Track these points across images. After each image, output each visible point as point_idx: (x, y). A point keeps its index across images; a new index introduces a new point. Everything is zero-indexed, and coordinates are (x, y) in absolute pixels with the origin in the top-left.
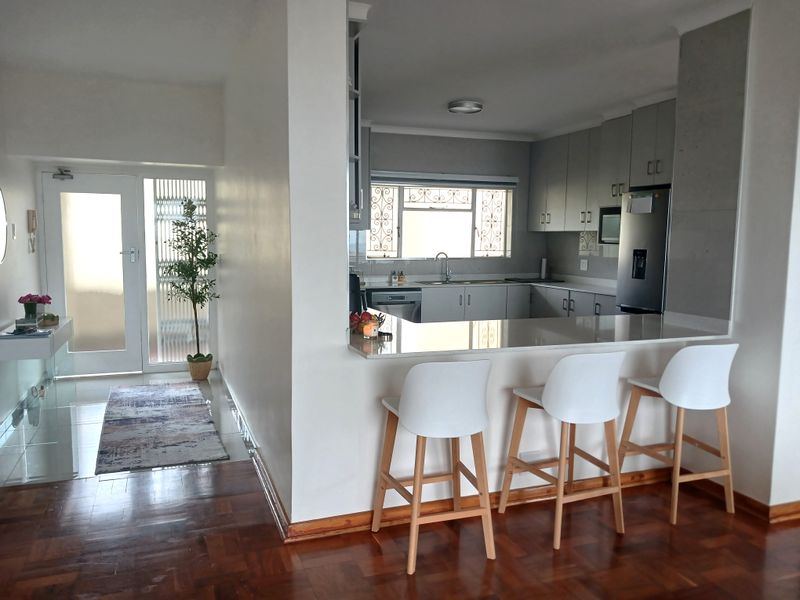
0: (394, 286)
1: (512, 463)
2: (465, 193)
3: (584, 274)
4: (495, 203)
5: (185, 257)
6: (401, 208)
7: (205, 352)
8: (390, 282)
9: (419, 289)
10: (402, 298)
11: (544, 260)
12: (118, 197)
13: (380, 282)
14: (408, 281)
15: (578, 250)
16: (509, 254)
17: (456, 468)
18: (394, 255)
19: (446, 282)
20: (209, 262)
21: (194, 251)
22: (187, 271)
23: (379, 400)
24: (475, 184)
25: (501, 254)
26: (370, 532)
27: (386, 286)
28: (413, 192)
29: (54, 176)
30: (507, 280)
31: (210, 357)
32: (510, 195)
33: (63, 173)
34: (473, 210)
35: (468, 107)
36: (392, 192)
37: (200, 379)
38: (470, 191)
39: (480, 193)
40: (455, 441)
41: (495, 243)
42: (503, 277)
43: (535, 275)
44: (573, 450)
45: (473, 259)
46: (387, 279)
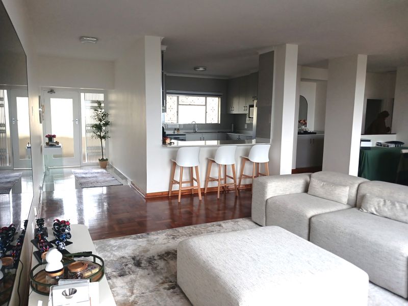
0: (176, 134)
1: (208, 179)
2: (202, 99)
3: (246, 130)
4: (214, 103)
5: (98, 123)
6: (178, 104)
7: (105, 158)
8: (174, 133)
9: (185, 135)
10: (179, 138)
11: (233, 125)
12: (72, 100)
13: (171, 132)
14: (181, 132)
15: (246, 121)
16: (219, 122)
17: (192, 179)
18: (176, 122)
19: (195, 132)
20: (106, 124)
21: (100, 120)
22: (98, 127)
23: (171, 160)
24: (206, 96)
25: (217, 122)
26: (168, 196)
27: (173, 134)
28: (183, 98)
29: (48, 92)
30: (219, 132)
31: (107, 160)
32: (220, 100)
33: (52, 91)
34: (206, 105)
35: (201, 69)
36: (174, 98)
37: (104, 167)
38: (205, 98)
39: (208, 98)
40: (192, 168)
41: (214, 117)
42: (217, 131)
43: (230, 130)
44: (226, 176)
45: (206, 124)
46: (173, 132)
